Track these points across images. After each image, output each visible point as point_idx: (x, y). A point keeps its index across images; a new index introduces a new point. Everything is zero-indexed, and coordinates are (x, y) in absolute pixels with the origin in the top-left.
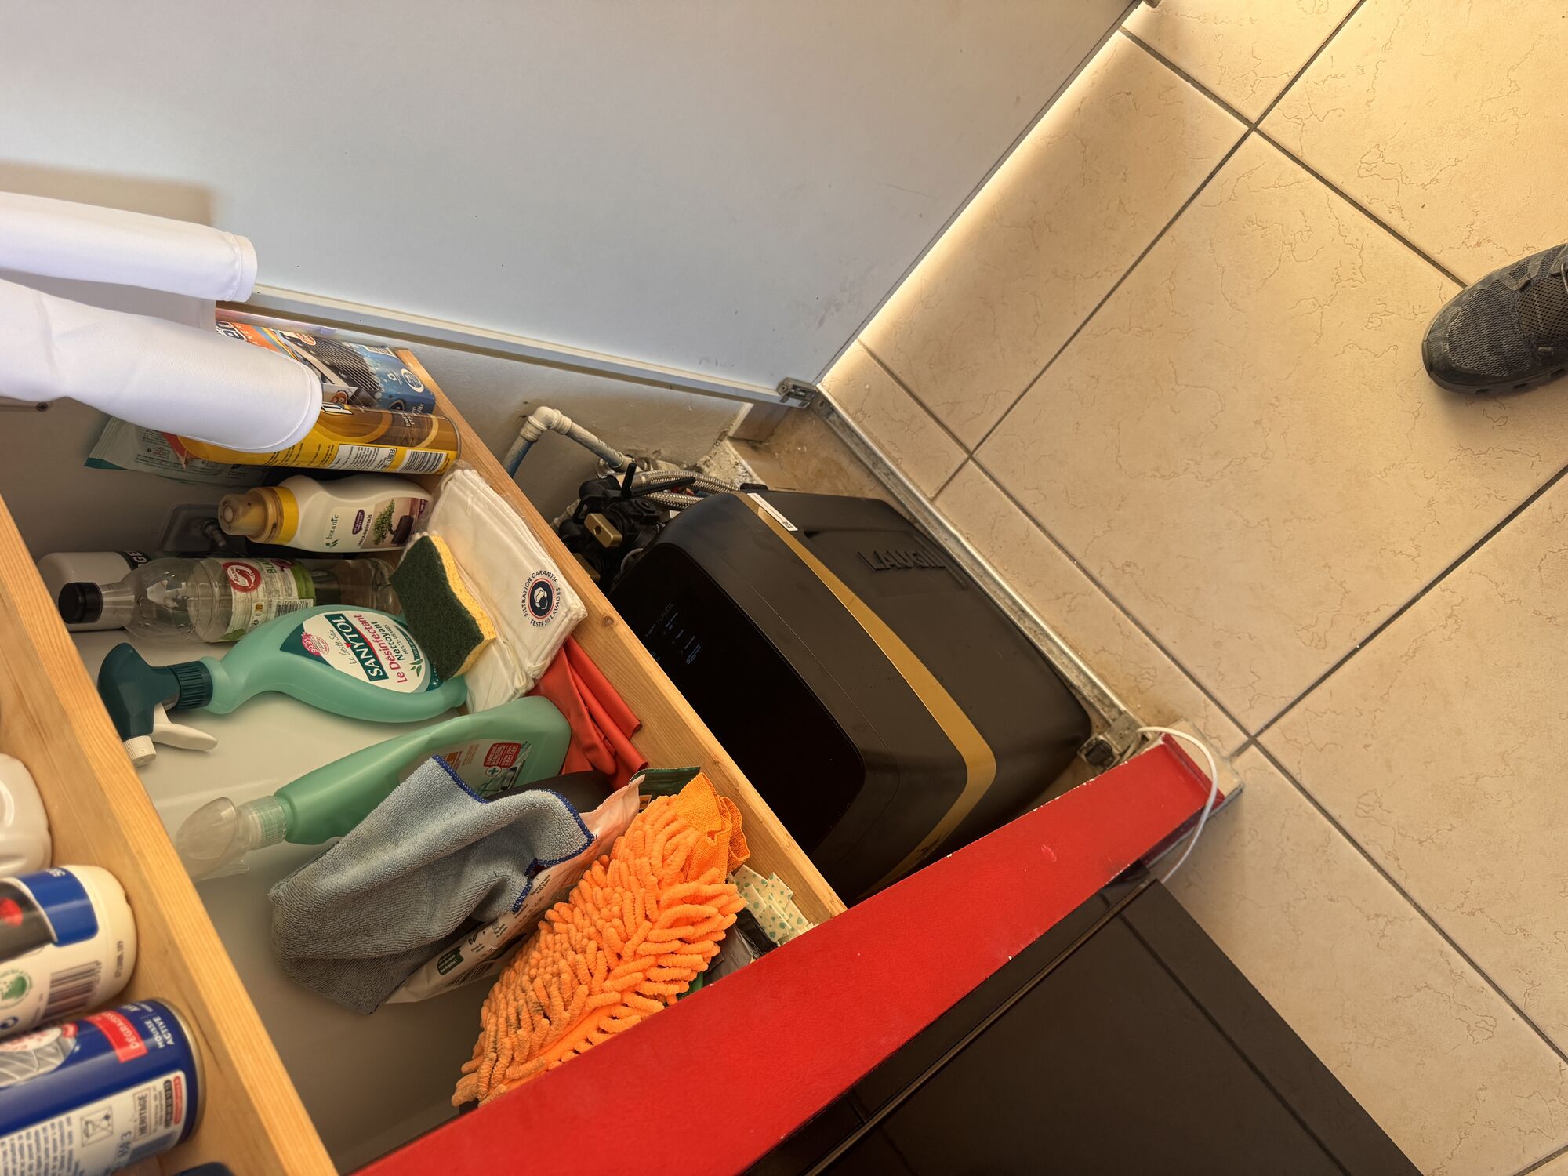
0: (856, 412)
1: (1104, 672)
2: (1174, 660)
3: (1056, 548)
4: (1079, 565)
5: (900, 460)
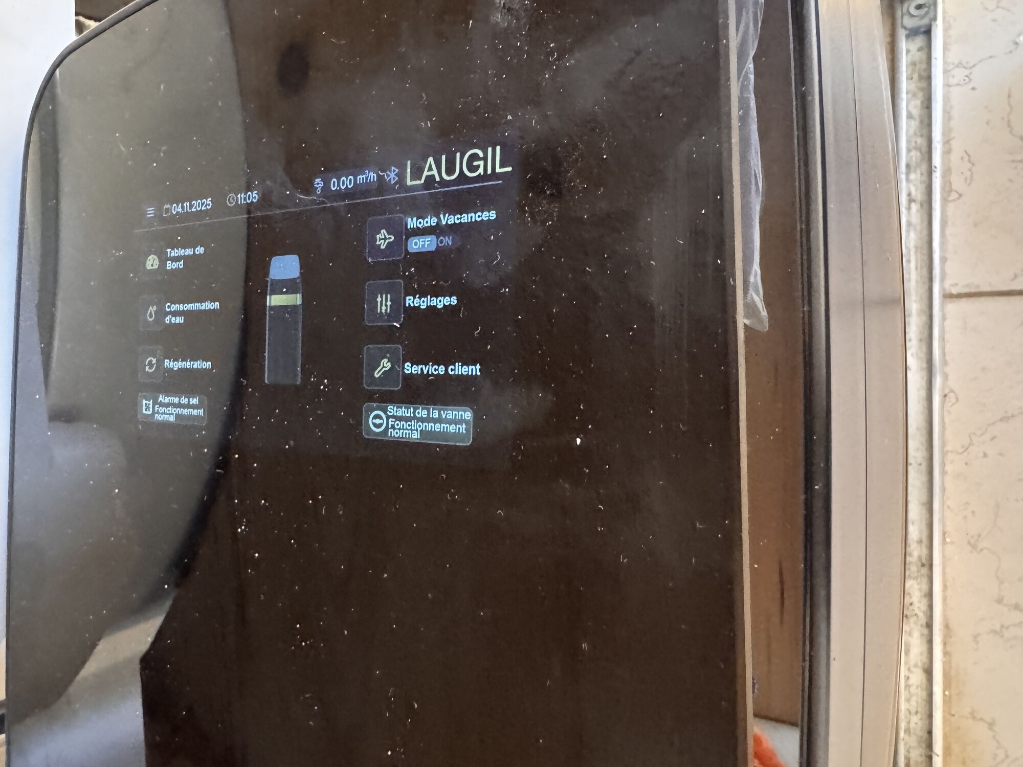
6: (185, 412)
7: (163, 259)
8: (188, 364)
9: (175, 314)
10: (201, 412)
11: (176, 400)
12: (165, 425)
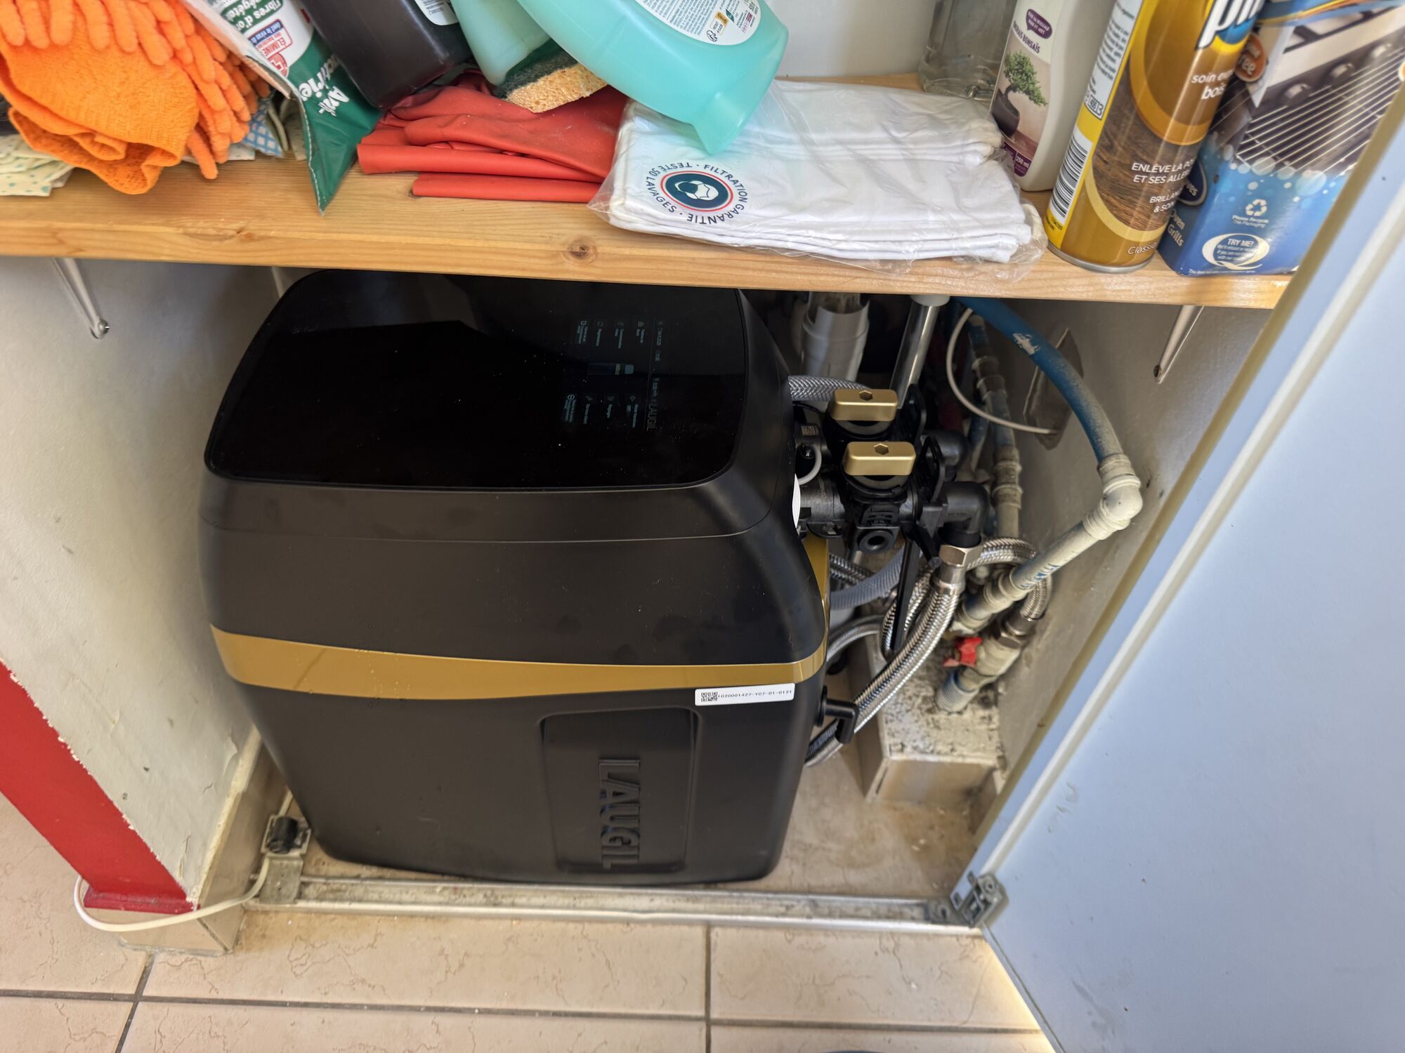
0: (897, 945)
1: (354, 923)
2: (283, 1004)
3: (512, 1006)
4: (470, 1011)
5: (789, 937)
6: (581, 337)
7: (641, 328)
8: (599, 337)
9: (619, 333)
10: (580, 342)
11: (585, 333)
12: (576, 329)
